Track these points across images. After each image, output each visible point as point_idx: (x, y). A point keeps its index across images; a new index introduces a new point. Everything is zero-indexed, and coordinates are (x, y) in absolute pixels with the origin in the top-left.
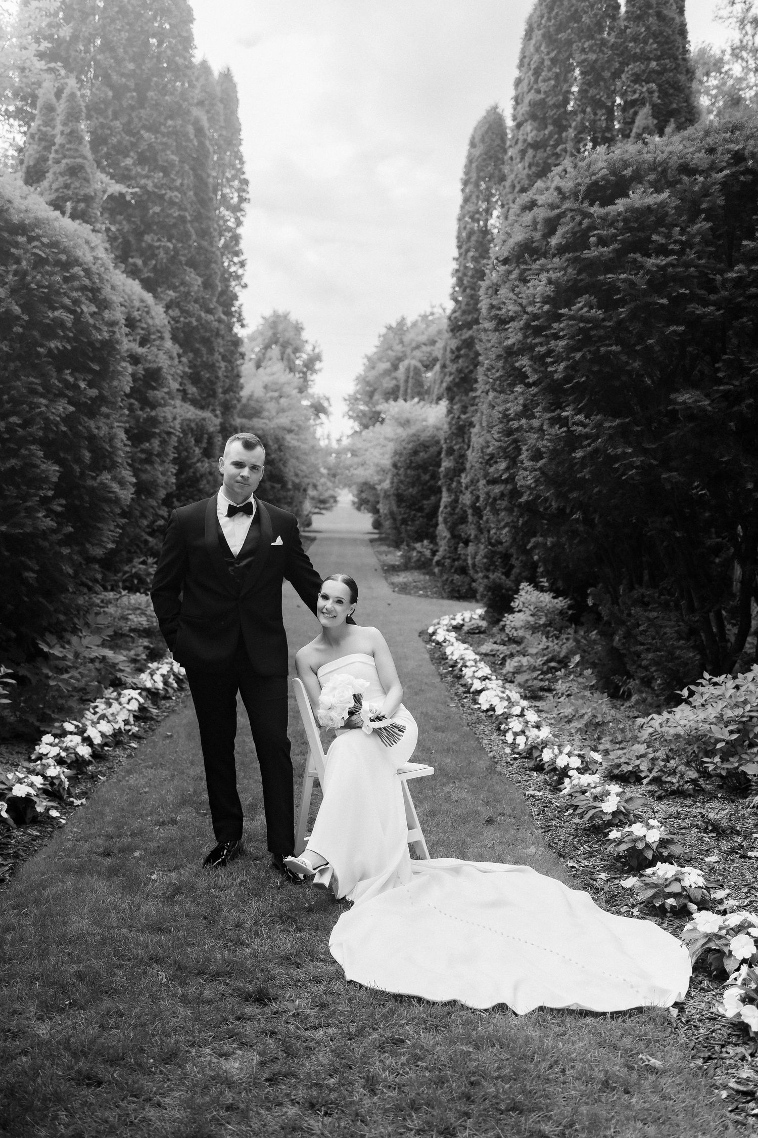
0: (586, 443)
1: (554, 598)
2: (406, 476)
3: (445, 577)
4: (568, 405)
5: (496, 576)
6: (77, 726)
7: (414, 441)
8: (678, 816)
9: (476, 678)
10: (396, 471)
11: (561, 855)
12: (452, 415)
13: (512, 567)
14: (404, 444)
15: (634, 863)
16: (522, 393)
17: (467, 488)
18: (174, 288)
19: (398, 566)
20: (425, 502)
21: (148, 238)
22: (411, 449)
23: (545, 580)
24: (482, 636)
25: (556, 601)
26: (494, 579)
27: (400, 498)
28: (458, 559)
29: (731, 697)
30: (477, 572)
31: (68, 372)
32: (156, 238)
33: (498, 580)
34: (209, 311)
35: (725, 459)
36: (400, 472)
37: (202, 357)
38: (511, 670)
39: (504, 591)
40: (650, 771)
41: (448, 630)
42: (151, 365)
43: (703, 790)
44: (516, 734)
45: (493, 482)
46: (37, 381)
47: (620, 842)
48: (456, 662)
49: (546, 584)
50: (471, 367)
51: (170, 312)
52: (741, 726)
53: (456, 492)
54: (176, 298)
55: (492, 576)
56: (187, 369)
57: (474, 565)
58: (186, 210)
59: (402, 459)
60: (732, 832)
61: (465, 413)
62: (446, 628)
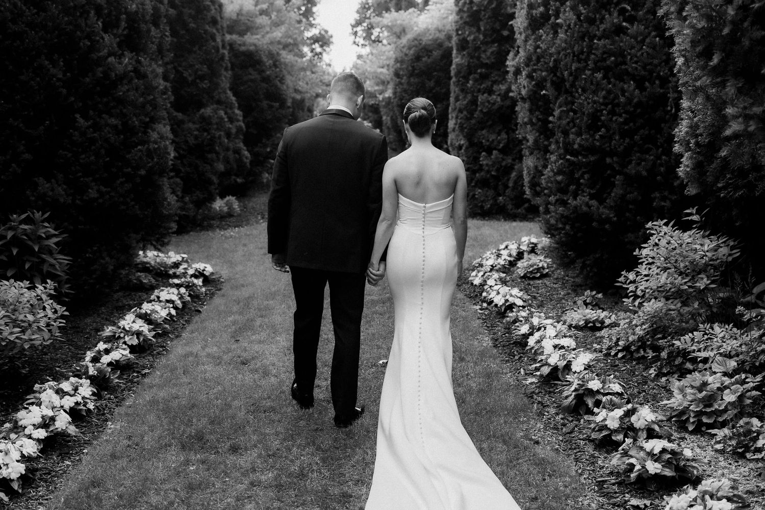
2: (409, 83)
7: (416, 46)
10: (398, 80)
13: (613, 185)
14: (404, 50)
17: (518, 72)
22: (414, 55)
23: (693, 211)
24: (546, 281)
26: (576, 207)
28: (480, 169)
36: (403, 81)
39: (594, 224)
49: (696, 218)
57: (534, 184)
59: (404, 66)
62: (496, 275)
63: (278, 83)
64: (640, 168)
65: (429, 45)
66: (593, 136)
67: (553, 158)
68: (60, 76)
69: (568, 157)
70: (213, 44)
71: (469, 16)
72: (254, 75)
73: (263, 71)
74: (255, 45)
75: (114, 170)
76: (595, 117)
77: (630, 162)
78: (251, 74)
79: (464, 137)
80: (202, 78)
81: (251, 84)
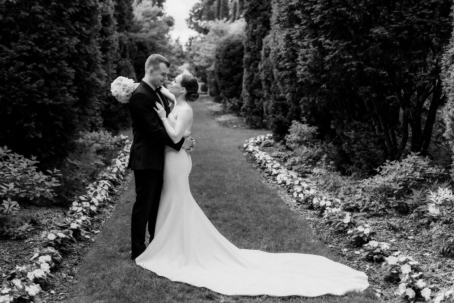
0: (330, 53)
1: (309, 126)
2: (224, 62)
3: (247, 118)
4: (322, 35)
6: (86, 198)
7: (227, 43)
8: (377, 224)
9: (274, 168)
10: (218, 60)
11: (325, 243)
12: (248, 30)
13: (288, 111)
14: (221, 45)
15: (359, 243)
16: (299, 29)
17: (261, 71)
19: (220, 112)
20: (235, 77)
23: (304, 118)
24: (271, 148)
25: (310, 128)
26: (278, 118)
27: (220, 75)
28: (255, 107)
29: (399, 170)
30: (268, 114)
31: (78, 22)
33: (280, 119)
35: (395, 59)
36: (220, 61)
38: (290, 164)
40: (363, 206)
41: (254, 145)
42: (105, 14)
43: (388, 213)
44: (298, 193)
45: (281, 70)
46: (64, 29)
47: (352, 235)
48: (261, 161)
49: (305, 120)
50: (258, 4)
52: (404, 183)
53: (252, 71)
55: (276, 116)
59: (221, 53)
60: (401, 230)
61: (255, 29)
65: (234, 43)
69: (275, 101)
71: (251, 37)
81: (141, 59)
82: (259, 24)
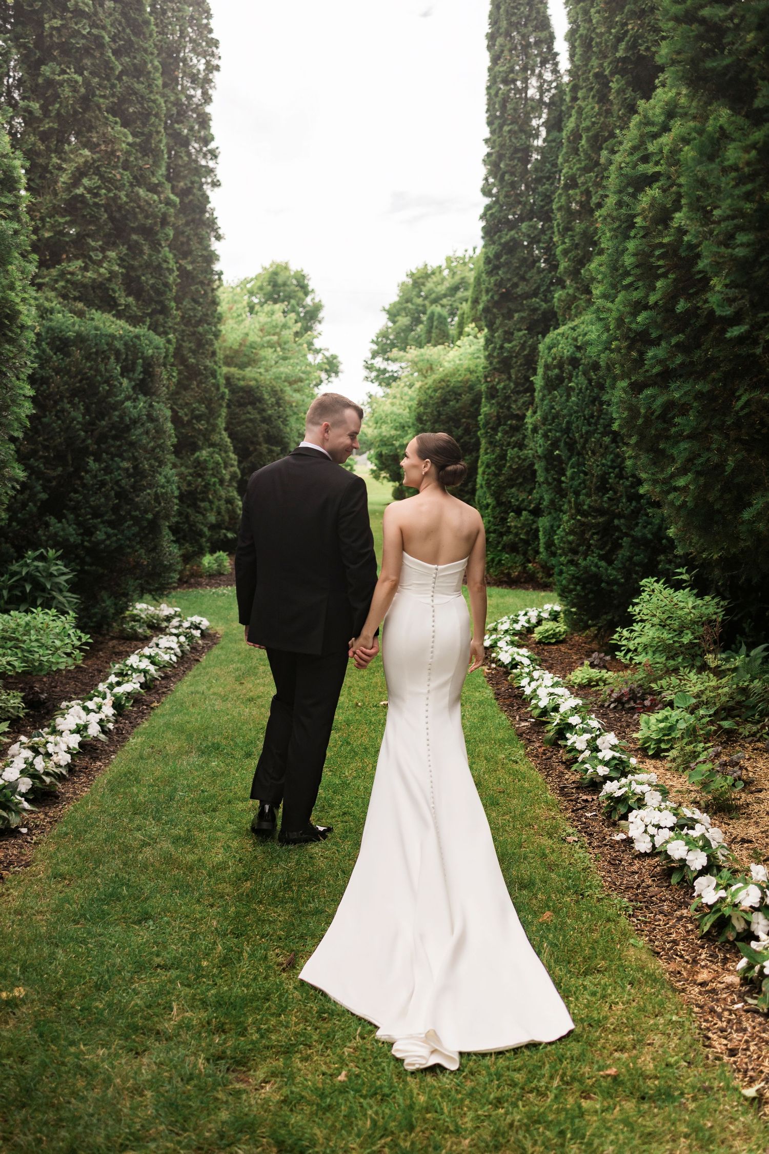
1: (697, 596)
5: (591, 562)
7: (443, 388)
10: (420, 426)
12: (491, 347)
13: (621, 546)
14: (429, 392)
18: (93, 147)
21: (46, 70)
22: (438, 398)
23: (684, 570)
24: (563, 648)
26: (585, 568)
28: (508, 531)
30: (555, 554)
32: (58, 69)
33: (593, 568)
34: (153, 189)
37: (142, 252)
39: (603, 585)
41: (512, 643)
49: (685, 577)
50: (515, 280)
51: (85, 181)
53: (501, 446)
54: (94, 161)
56: (116, 268)
57: (550, 544)
58: (104, 28)
59: (429, 410)
61: (510, 342)
62: (508, 638)
63: (282, 426)
64: (646, 531)
65: (459, 388)
66: (602, 497)
67: (565, 518)
68: (80, 420)
69: (579, 517)
70: (213, 381)
71: (499, 362)
72: (255, 415)
73: (264, 410)
74: (256, 380)
75: (123, 513)
76: (603, 478)
77: (637, 524)
78: (249, 413)
79: (492, 495)
80: (199, 418)
81: (250, 425)
82: (520, 330)
